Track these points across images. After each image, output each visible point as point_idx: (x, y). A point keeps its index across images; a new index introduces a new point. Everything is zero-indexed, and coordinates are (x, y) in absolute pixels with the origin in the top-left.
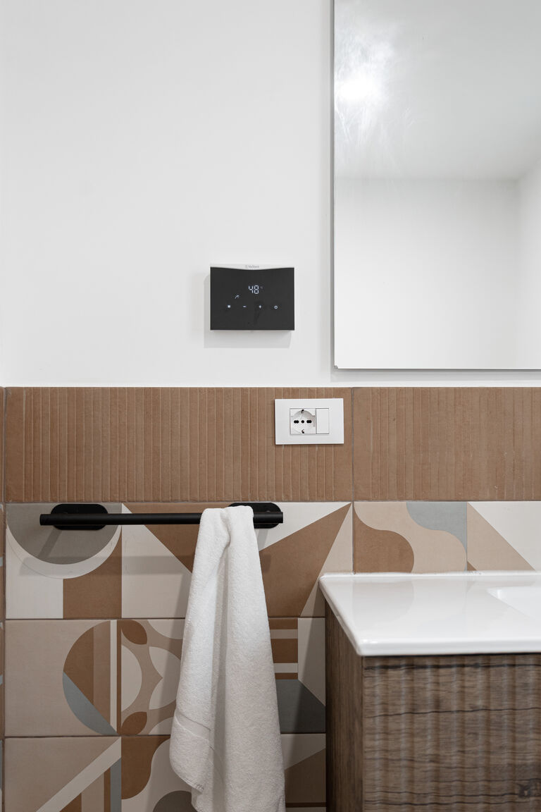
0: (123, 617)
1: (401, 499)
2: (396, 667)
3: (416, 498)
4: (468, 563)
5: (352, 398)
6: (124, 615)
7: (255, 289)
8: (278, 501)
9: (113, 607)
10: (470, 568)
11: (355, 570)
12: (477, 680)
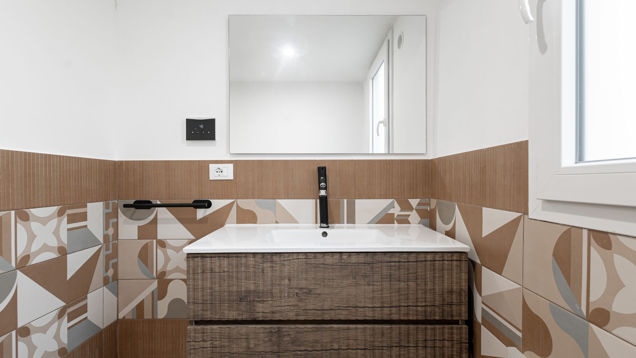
0: (158, 239)
1: (253, 199)
2: (197, 257)
3: (259, 198)
4: (276, 221)
5: (236, 163)
6: (158, 238)
7: (202, 126)
8: (211, 199)
9: (154, 235)
10: (277, 222)
11: (237, 223)
12: (225, 261)
